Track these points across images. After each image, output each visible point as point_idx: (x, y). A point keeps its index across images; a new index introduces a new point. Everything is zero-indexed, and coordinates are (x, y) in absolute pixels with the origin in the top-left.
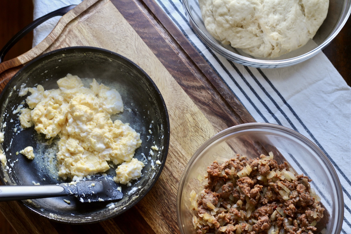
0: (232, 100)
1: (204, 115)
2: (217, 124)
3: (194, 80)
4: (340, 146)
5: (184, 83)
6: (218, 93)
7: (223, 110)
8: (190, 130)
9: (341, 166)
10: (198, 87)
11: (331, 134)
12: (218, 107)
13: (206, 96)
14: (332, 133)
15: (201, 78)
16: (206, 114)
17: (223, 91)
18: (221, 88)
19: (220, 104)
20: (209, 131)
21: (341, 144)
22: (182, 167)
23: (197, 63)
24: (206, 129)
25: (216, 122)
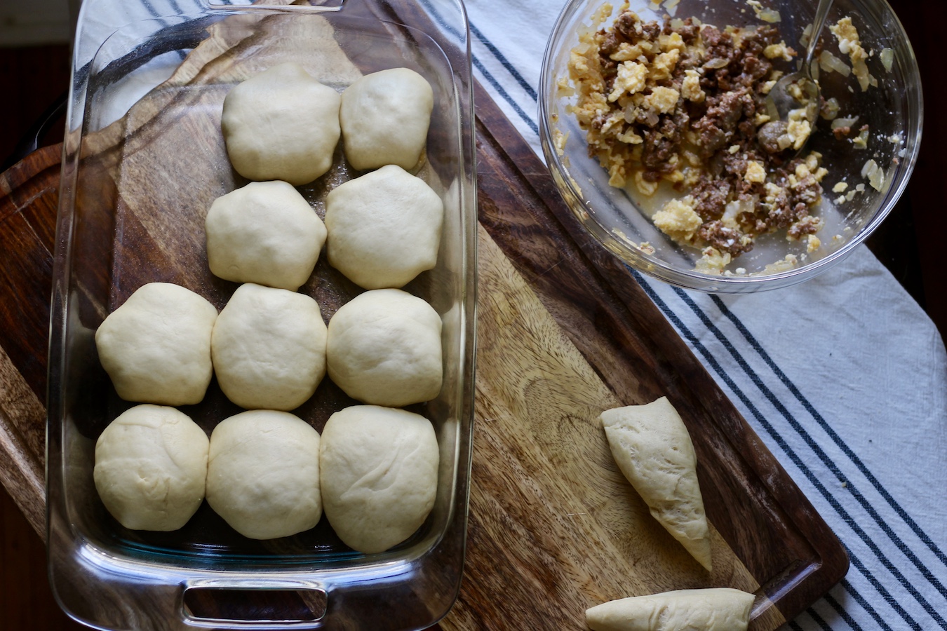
0: (609, 264)
1: (538, 297)
2: (569, 322)
3: (516, 211)
4: (866, 414)
5: (490, 217)
6: (575, 246)
7: (584, 288)
8: (501, 332)
9: (870, 462)
10: (524, 227)
11: (842, 385)
12: (572, 279)
13: (543, 250)
14: (843, 381)
15: (533, 207)
16: (541, 295)
17: (586, 242)
18: (582, 232)
19: (578, 272)
20: (548, 336)
21: (868, 408)
22: (479, 424)
23: (525, 169)
24: (542, 332)
25: (567, 316)
